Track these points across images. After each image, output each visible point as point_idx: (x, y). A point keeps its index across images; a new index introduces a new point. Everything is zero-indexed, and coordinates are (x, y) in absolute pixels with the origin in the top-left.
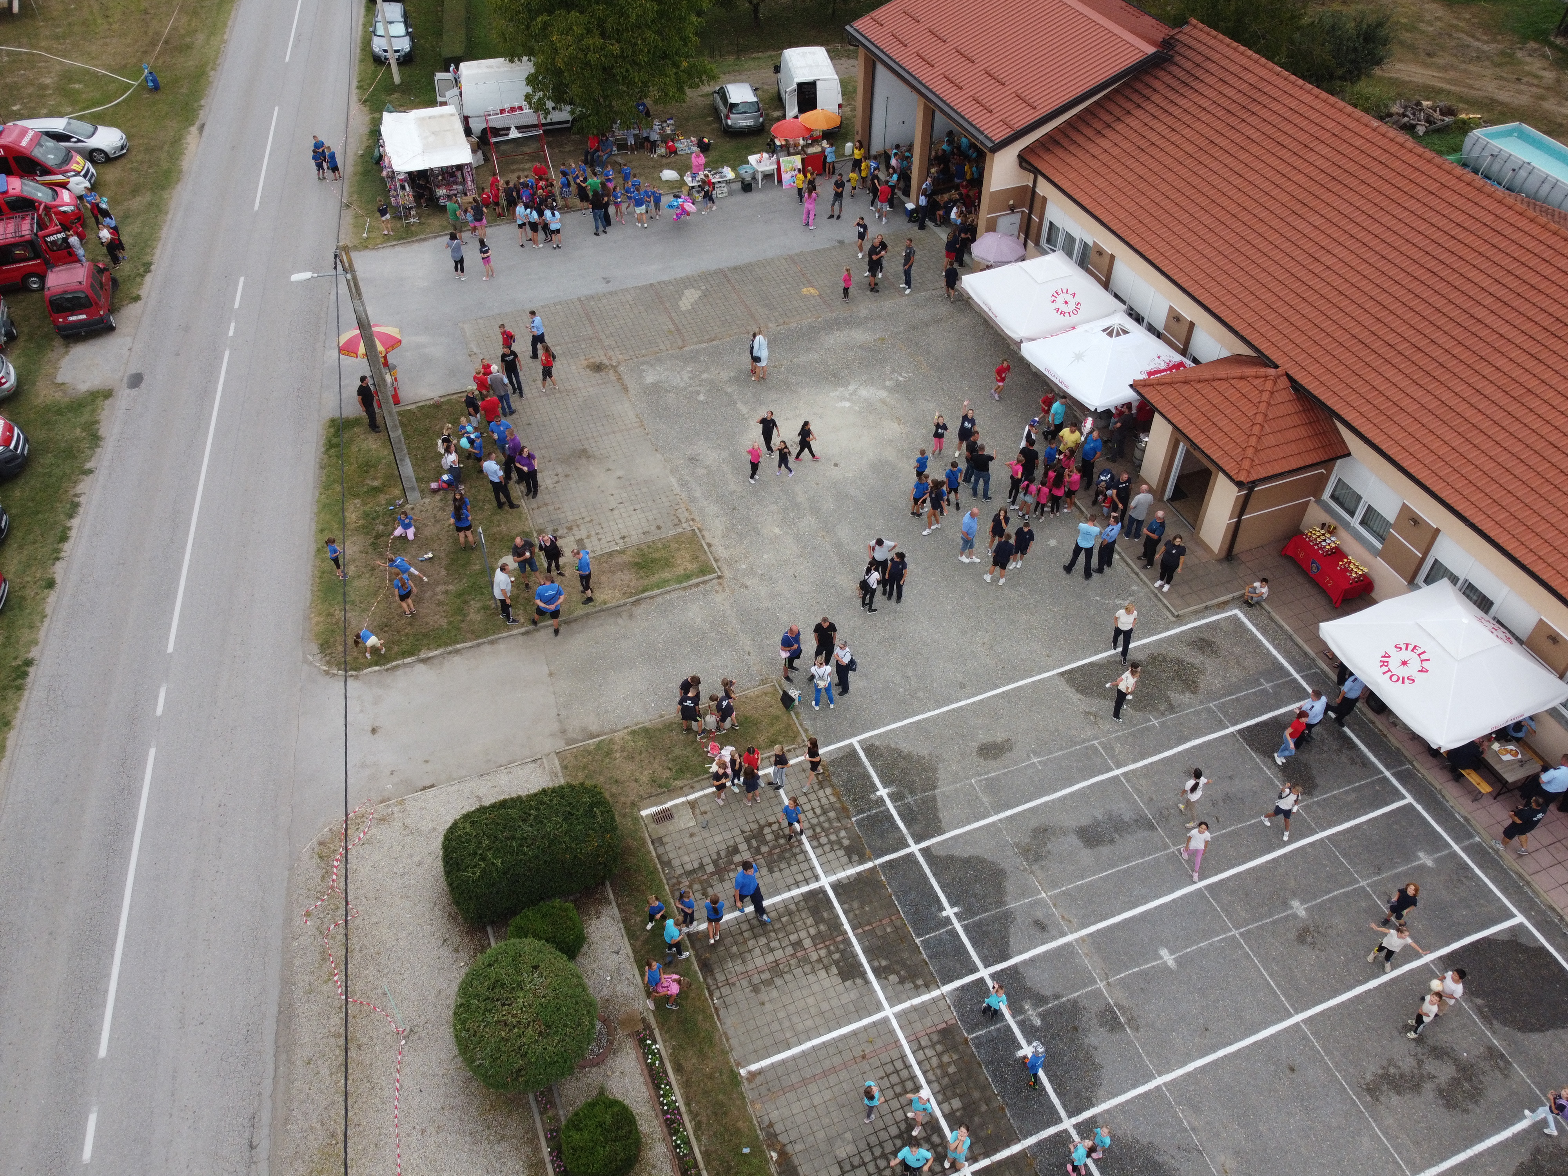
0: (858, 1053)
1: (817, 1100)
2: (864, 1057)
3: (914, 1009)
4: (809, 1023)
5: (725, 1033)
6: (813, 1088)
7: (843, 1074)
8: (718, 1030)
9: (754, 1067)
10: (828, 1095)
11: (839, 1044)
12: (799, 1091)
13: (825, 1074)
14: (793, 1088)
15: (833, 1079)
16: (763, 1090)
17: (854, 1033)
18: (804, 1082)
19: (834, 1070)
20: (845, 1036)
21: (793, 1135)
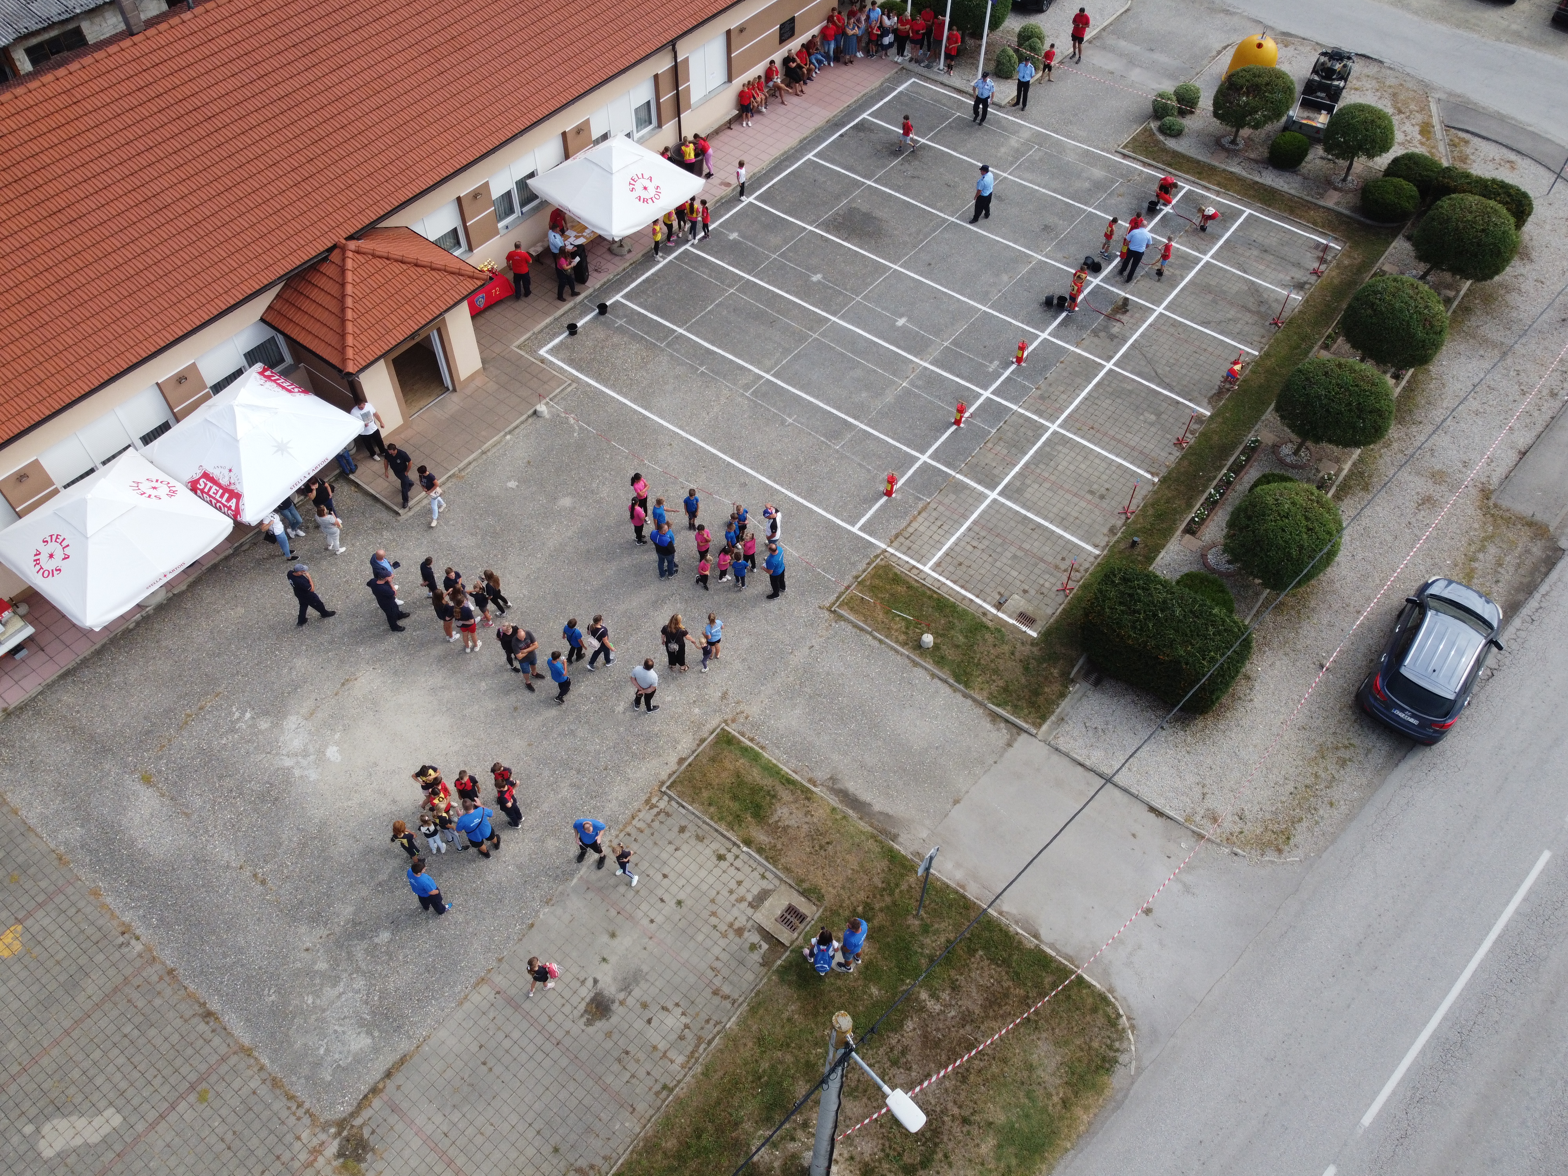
0: (1092, 432)
1: (1137, 439)
2: (1092, 428)
4: (1097, 461)
6: (1132, 443)
9: (1149, 476)
10: (1129, 435)
11: (1097, 441)
13: (1120, 441)
14: (1141, 453)
15: (1119, 437)
16: (1156, 465)
17: (1082, 438)
18: (1133, 449)
19: (1113, 438)
20: (1089, 441)
21: (1166, 442)
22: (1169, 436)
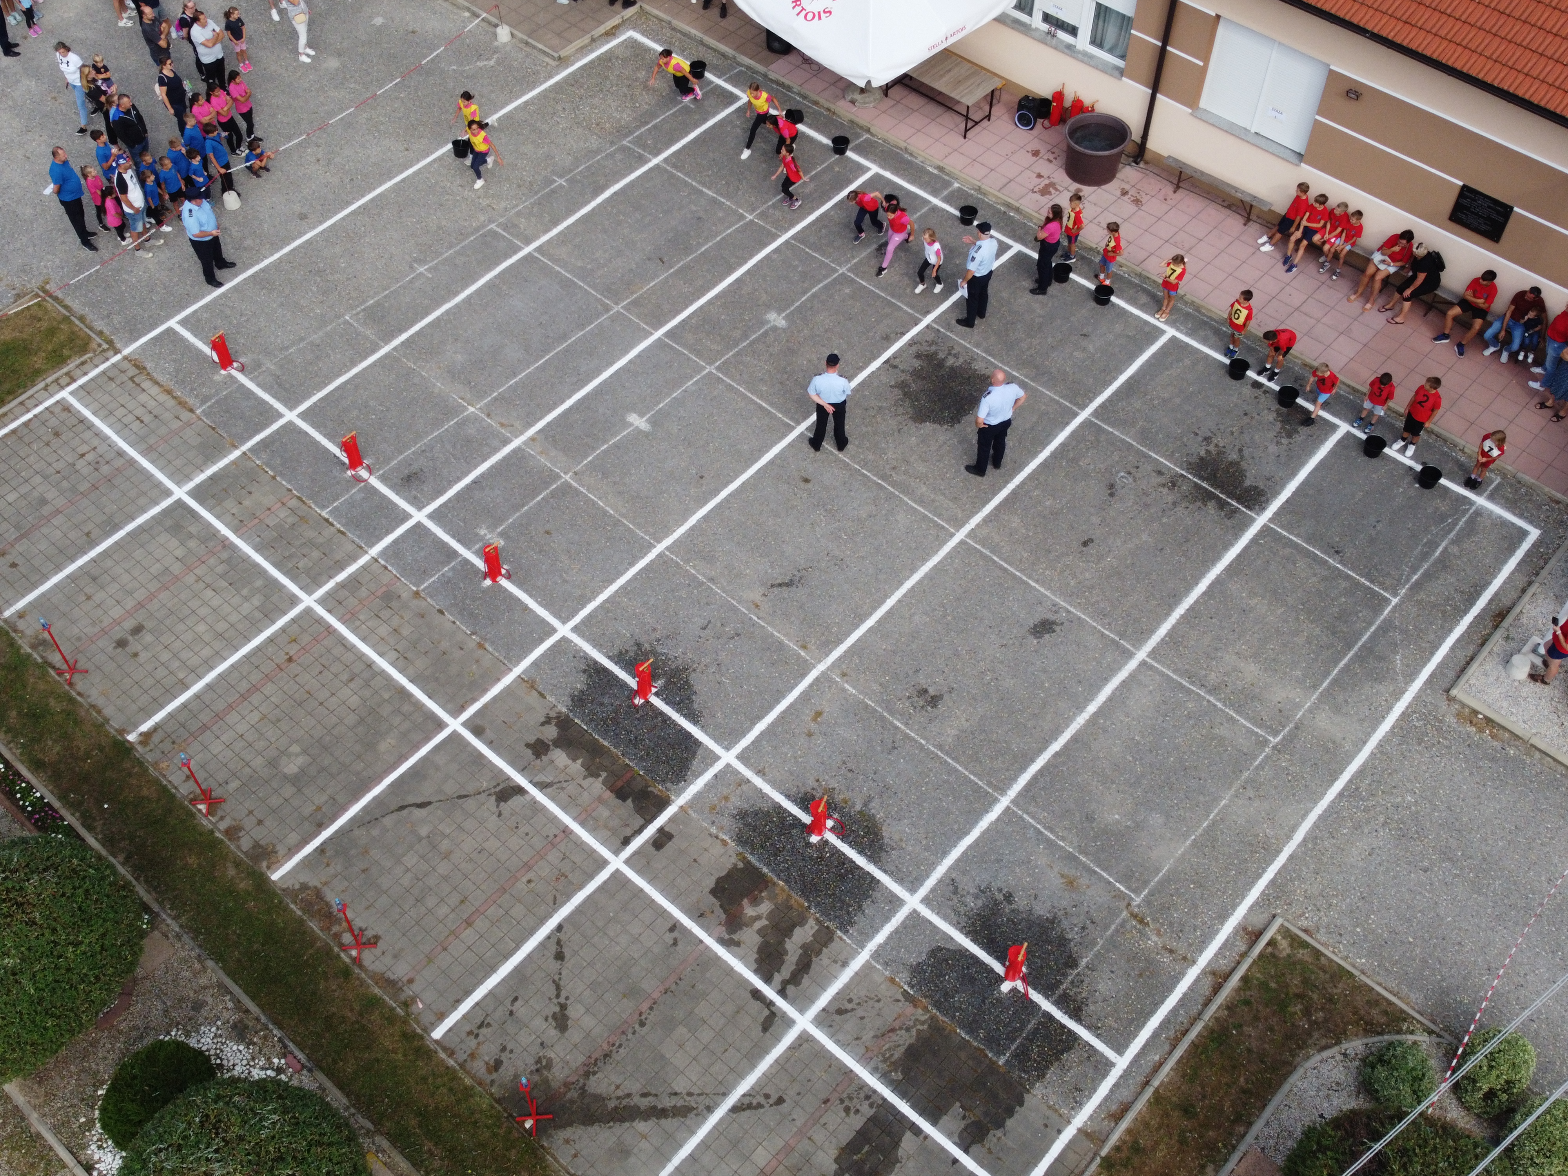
0: (281, 658)
1: (241, 728)
2: (290, 660)
3: (342, 586)
4: (206, 652)
5: (93, 706)
6: (232, 718)
7: (269, 689)
8: (81, 705)
9: (144, 727)
10: (255, 717)
11: (253, 660)
12: (214, 728)
13: (244, 697)
14: (205, 728)
15: (256, 699)
16: (167, 746)
17: (270, 640)
18: (219, 717)
19: (255, 689)
20: (258, 648)
21: (221, 776)
22: (234, 785)
